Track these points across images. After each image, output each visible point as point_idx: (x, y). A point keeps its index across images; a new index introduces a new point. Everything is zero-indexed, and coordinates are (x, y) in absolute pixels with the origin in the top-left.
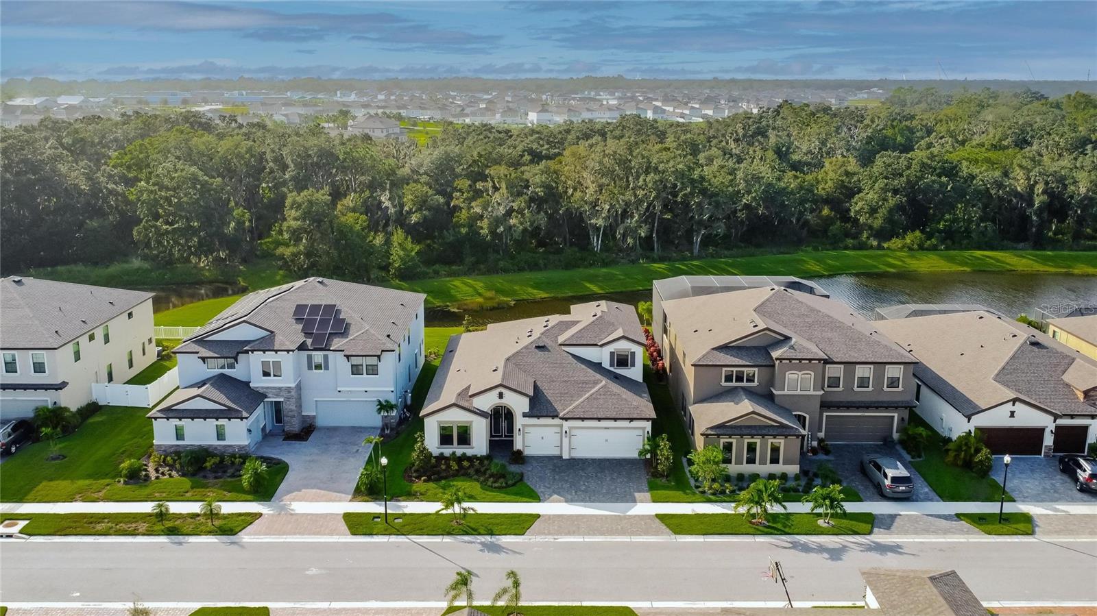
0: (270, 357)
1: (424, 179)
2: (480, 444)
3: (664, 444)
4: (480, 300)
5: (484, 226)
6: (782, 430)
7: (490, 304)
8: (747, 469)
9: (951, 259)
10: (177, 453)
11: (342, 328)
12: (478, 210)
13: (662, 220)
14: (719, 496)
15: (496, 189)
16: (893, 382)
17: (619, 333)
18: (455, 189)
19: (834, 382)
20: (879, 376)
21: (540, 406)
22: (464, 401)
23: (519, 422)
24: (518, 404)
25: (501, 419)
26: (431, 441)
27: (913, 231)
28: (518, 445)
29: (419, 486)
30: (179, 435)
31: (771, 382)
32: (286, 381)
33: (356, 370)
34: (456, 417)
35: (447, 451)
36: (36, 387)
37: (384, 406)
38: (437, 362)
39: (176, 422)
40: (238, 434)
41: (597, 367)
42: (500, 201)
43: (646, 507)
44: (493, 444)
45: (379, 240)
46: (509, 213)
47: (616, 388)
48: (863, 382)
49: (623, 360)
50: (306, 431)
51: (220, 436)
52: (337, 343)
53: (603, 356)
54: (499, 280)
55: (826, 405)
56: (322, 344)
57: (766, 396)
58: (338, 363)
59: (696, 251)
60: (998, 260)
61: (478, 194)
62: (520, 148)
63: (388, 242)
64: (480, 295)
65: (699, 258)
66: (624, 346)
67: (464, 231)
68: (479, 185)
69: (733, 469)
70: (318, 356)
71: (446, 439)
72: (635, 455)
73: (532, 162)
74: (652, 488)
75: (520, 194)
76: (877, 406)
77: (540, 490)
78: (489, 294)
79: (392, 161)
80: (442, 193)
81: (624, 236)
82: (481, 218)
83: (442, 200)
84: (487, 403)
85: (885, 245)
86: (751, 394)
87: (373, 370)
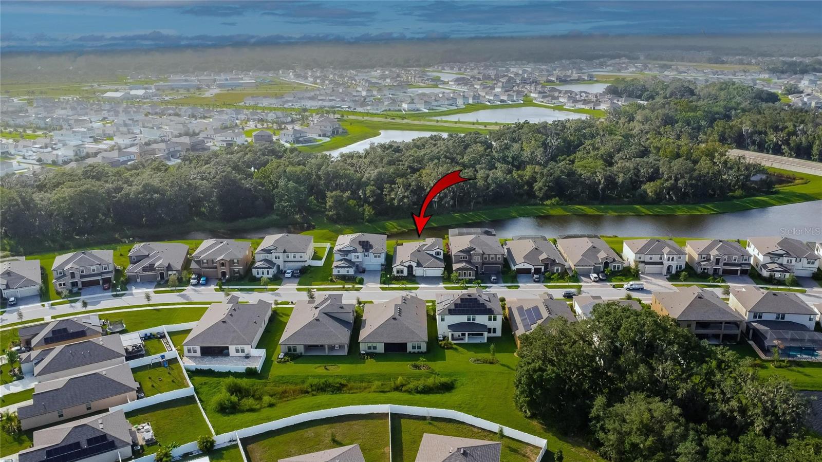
0: (356, 254)
1: (372, 183)
2: (405, 273)
3: (446, 273)
4: (396, 230)
5: (396, 202)
6: (471, 269)
7: (399, 231)
8: (463, 277)
9: (565, 210)
10: (338, 276)
11: (371, 247)
12: (393, 196)
13: (459, 196)
14: (457, 283)
15: (399, 187)
16: (499, 258)
17: (437, 247)
18: (385, 188)
19: (486, 258)
20: (496, 257)
21: (419, 265)
22: (402, 263)
23: (414, 268)
24: (414, 264)
25: (410, 268)
26: (395, 273)
27: (555, 198)
28: (414, 274)
29: (393, 282)
30: (339, 272)
31: (471, 259)
32: (360, 260)
33: (375, 257)
34: (400, 267)
35: (398, 275)
36: (300, 262)
37: (382, 265)
38: (392, 253)
39: (338, 269)
40: (351, 271)
41: (432, 255)
42: (400, 192)
43: (442, 285)
44: (408, 274)
45: (361, 209)
46: (404, 197)
47: (436, 260)
48: (492, 258)
49: (438, 253)
50: (364, 271)
51: (348, 272)
52: (371, 251)
53: (433, 253)
54: (401, 222)
55: (483, 264)
56: (367, 251)
57: (469, 262)
58: (371, 255)
59: (472, 208)
60: (582, 210)
61: (392, 190)
62: (406, 166)
63: (364, 210)
64: (396, 228)
65: (473, 211)
66: (438, 250)
67: (389, 204)
68: (393, 186)
69: (461, 278)
70: (366, 253)
71: (398, 272)
72: (440, 275)
73: (411, 173)
74: (443, 282)
75: (407, 189)
76: (496, 264)
77: (418, 282)
78: (399, 228)
79: (359, 175)
80: (379, 188)
81: (446, 203)
82: (394, 199)
83: (379, 192)
84: (407, 264)
85: (545, 203)
86: (466, 262)
87: (379, 257)
